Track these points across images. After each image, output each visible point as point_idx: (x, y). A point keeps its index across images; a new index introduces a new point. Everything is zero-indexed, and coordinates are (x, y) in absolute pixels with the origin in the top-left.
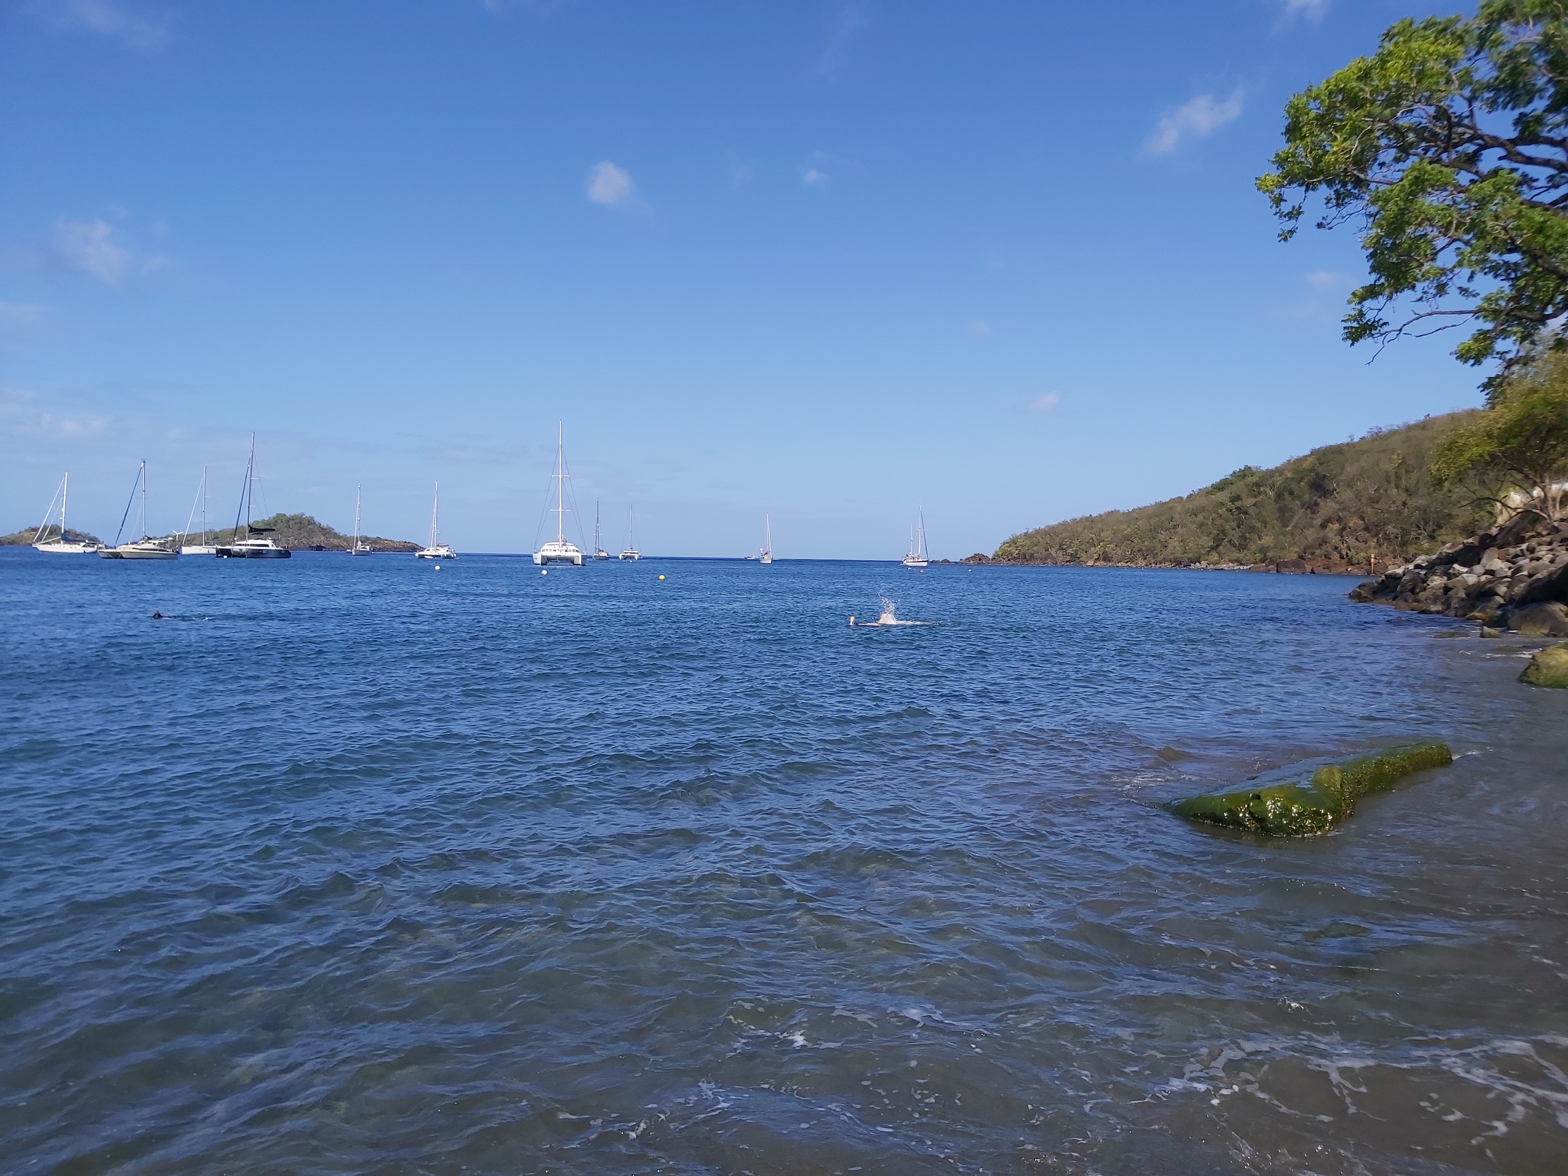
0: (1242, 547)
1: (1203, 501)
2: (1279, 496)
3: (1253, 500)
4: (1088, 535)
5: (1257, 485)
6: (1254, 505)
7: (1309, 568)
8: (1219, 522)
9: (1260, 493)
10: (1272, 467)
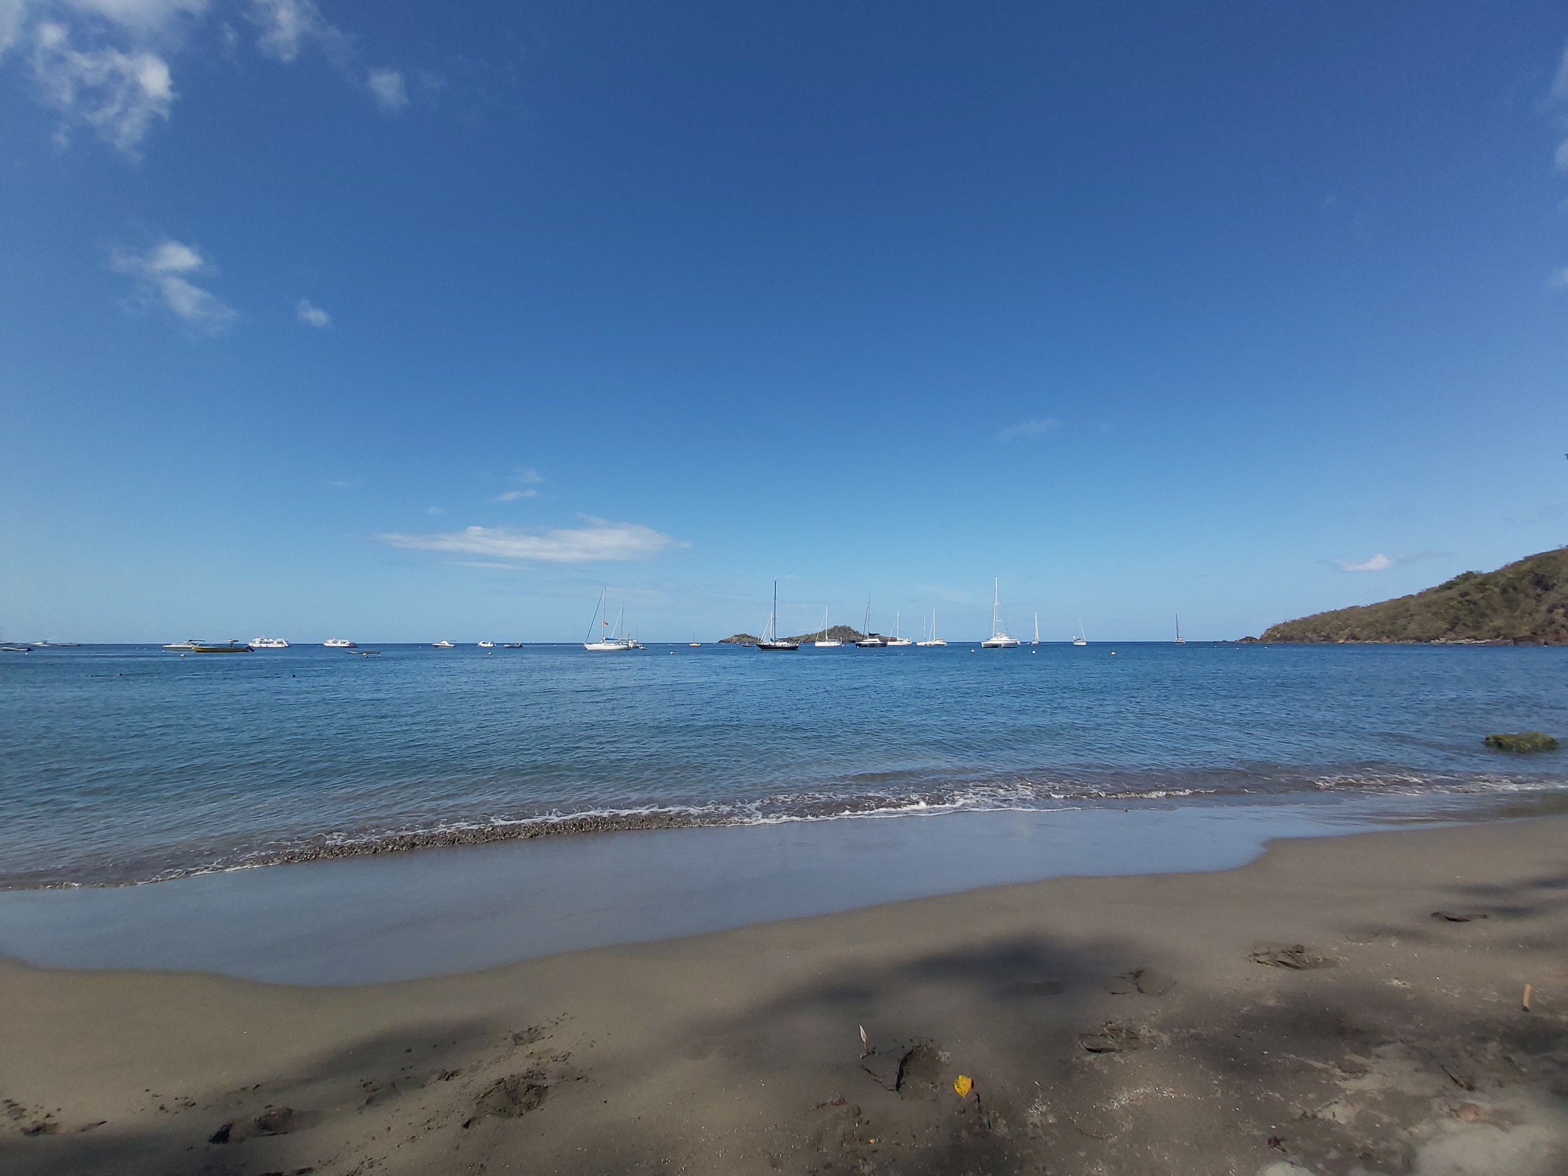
0: (1477, 627)
1: (1435, 597)
2: (1504, 591)
3: (1481, 595)
4: (1335, 622)
5: (1482, 584)
6: (1482, 598)
7: (1543, 641)
8: (1451, 611)
9: (1486, 590)
10: (1492, 569)
